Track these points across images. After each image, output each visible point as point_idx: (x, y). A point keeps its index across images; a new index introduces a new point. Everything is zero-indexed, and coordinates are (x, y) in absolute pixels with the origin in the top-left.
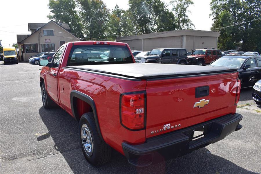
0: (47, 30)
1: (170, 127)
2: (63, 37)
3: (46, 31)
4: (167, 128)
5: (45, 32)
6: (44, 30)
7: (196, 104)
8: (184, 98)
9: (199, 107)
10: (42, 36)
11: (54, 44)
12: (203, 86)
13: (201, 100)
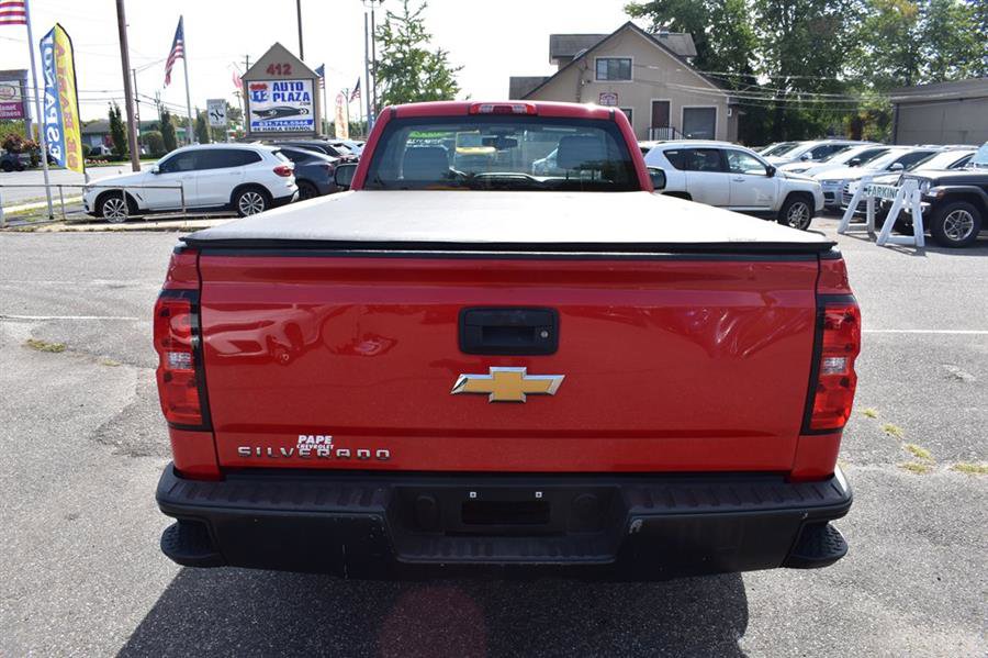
0: (608, 59)
1: (333, 452)
2: (665, 87)
3: (605, 62)
4: (314, 451)
5: (603, 68)
6: (597, 60)
7: (467, 382)
8: (394, 342)
9: (491, 398)
10: (589, 82)
11: (631, 110)
12: (513, 308)
13: (492, 369)
